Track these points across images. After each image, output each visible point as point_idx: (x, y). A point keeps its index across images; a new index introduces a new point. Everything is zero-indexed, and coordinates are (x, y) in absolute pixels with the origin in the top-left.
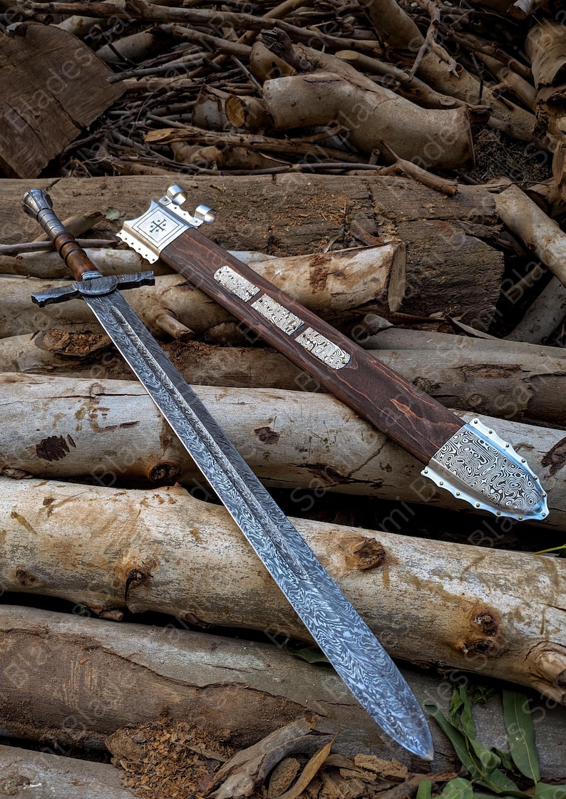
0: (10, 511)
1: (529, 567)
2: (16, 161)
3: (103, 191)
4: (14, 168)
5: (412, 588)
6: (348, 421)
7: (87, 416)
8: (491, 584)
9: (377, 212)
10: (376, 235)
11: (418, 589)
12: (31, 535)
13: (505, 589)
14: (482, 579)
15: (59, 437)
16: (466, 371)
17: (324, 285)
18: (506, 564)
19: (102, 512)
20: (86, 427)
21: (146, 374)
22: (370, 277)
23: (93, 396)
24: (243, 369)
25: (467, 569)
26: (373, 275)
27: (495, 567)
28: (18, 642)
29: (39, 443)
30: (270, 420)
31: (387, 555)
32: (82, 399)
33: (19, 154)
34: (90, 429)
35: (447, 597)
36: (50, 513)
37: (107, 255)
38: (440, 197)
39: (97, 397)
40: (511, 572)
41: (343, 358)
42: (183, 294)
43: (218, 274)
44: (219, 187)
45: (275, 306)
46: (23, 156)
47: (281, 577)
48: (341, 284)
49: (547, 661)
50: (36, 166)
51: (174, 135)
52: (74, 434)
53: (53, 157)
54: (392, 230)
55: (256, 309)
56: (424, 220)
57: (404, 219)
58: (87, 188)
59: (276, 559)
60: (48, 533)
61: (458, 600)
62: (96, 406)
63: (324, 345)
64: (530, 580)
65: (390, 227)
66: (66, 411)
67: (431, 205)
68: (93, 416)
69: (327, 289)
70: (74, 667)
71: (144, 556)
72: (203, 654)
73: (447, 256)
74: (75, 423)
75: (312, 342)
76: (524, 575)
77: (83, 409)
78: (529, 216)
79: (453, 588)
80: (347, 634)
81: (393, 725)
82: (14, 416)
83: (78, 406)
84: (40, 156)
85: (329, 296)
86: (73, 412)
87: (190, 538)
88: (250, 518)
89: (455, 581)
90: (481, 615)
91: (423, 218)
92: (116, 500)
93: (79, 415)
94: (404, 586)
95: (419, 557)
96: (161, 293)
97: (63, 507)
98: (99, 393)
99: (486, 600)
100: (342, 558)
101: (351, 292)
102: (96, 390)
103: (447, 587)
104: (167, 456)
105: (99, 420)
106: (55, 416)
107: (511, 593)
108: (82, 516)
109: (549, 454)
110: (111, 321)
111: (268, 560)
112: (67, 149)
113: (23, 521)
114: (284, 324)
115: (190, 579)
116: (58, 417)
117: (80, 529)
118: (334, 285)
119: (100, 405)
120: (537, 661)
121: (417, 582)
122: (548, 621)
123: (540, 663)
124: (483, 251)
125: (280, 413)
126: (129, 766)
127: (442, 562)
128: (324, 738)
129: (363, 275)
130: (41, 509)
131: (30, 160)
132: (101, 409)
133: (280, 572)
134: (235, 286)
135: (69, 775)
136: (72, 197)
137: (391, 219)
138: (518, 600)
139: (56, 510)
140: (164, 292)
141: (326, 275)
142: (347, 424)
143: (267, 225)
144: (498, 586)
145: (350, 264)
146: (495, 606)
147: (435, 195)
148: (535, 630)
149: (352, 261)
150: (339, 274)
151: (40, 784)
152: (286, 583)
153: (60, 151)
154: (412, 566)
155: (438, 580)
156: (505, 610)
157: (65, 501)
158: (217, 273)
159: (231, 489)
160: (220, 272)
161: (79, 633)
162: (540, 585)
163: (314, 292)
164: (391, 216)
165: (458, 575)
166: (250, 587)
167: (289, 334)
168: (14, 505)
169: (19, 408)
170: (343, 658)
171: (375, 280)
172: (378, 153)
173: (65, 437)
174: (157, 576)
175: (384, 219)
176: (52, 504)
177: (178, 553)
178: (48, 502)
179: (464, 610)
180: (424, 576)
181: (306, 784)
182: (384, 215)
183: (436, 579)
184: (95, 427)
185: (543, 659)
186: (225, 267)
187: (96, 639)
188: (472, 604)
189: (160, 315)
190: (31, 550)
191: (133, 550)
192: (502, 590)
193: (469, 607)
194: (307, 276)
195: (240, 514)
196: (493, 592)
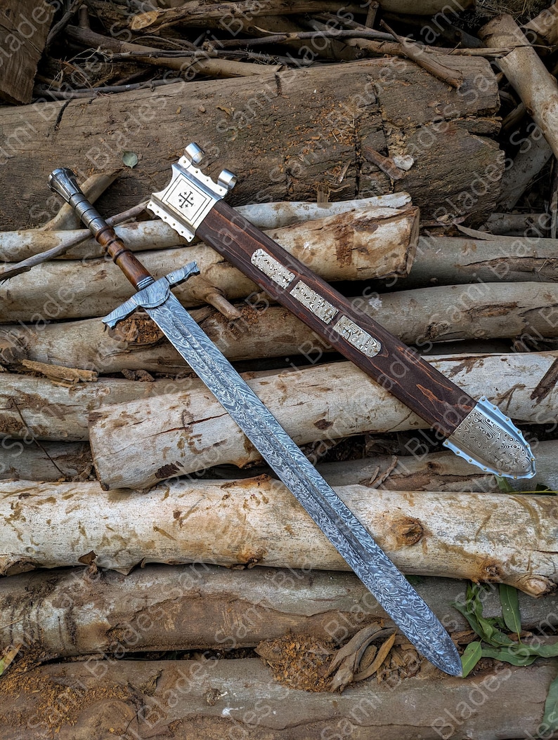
0: (152, 526)
1: (521, 520)
2: (8, 83)
3: (113, 127)
4: (9, 93)
5: (443, 552)
6: (383, 400)
7: (186, 444)
8: (495, 540)
9: (384, 119)
10: (385, 152)
11: (447, 552)
12: (172, 541)
13: (504, 542)
14: (490, 538)
15: (169, 464)
16: (473, 313)
17: (350, 260)
18: (505, 521)
19: (218, 519)
20: (188, 453)
21: (221, 392)
22: (390, 254)
23: (186, 426)
24: (289, 332)
25: (479, 531)
26: (393, 252)
27: (498, 525)
28: (184, 605)
29: (157, 472)
30: (324, 414)
31: (425, 530)
32: (179, 431)
33: (7, 71)
34: (192, 453)
35: (466, 555)
36: (181, 524)
37: (145, 233)
38: (445, 89)
39: (190, 426)
40: (509, 528)
41: (376, 347)
42: (224, 271)
43: (255, 258)
44: (227, 110)
45: (311, 293)
46: (12, 72)
47: (356, 566)
48: (365, 259)
49: (530, 586)
50: (28, 78)
51: (161, 19)
52: (180, 460)
53: (39, 58)
54: (400, 140)
55: (295, 296)
56: (431, 123)
57: (411, 125)
58: (95, 123)
59: (350, 552)
60: (184, 539)
61: (474, 557)
62: (191, 435)
63: (358, 333)
64: (522, 532)
65: (398, 137)
66: (169, 445)
67: (436, 103)
68: (191, 444)
69: (353, 264)
70: (225, 614)
71: (256, 547)
72: (305, 591)
73: (453, 164)
74: (179, 452)
75: (347, 331)
76: (517, 529)
77: (182, 439)
78: (529, 74)
79: (470, 548)
80: (405, 602)
81: (438, 660)
82: (132, 458)
83: (177, 438)
84: (27, 63)
85: (356, 270)
86: (175, 444)
87: (286, 533)
88: (327, 521)
89: (471, 543)
90: (490, 566)
91: (429, 121)
92: (225, 506)
93: (180, 445)
94: (437, 551)
95: (446, 526)
96: (205, 271)
97: (189, 518)
98: (190, 422)
99: (492, 555)
100: (394, 538)
101: (374, 266)
102: (187, 420)
103: (466, 549)
104: (251, 457)
105: (197, 445)
106: (162, 451)
107: (508, 545)
108: (206, 525)
109: (537, 388)
110: (177, 336)
111: (345, 554)
112: (49, 38)
113: (164, 533)
114: (321, 313)
115: (290, 557)
116: (166, 450)
117: (206, 535)
118: (359, 261)
119: (195, 433)
120: (524, 584)
121: (445, 547)
122: (532, 562)
123: (526, 586)
124: (486, 154)
125: (331, 405)
126: (274, 665)
127: (462, 527)
128: (389, 630)
129: (383, 251)
130: (174, 522)
131: (20, 72)
132: (195, 436)
133: (355, 562)
134: (272, 272)
135: (241, 681)
136: (83, 138)
137: (399, 126)
138: (513, 549)
139: (185, 522)
140: (207, 271)
141: (351, 250)
142: (384, 402)
143: (282, 156)
144: (500, 541)
145: (372, 240)
146: (498, 558)
147: (440, 86)
148: (523, 569)
149: (372, 236)
150: (362, 249)
151: (226, 693)
152: (360, 570)
153: (43, 46)
154: (442, 536)
155: (460, 544)
156: (505, 559)
157: (189, 512)
158: (253, 258)
159: (309, 497)
160: (256, 256)
161: (221, 591)
162: (528, 536)
163: (341, 267)
164: (398, 124)
165: (474, 538)
166: (333, 560)
167: (327, 322)
168: (153, 521)
169: (134, 450)
170: (403, 620)
171: (395, 256)
172: (377, 6)
173: (174, 463)
174: (267, 557)
175: (392, 126)
176: (181, 516)
177: (280, 544)
178: (177, 514)
179: (478, 563)
180: (450, 542)
181: (382, 661)
182: (391, 122)
183: (458, 543)
184: (195, 451)
185: (527, 584)
186: (259, 250)
187: (234, 594)
188: (483, 559)
189: (208, 294)
190: (176, 550)
191: (248, 544)
192: (503, 544)
193: (482, 561)
194: (334, 250)
195: (319, 519)
196: (497, 547)
